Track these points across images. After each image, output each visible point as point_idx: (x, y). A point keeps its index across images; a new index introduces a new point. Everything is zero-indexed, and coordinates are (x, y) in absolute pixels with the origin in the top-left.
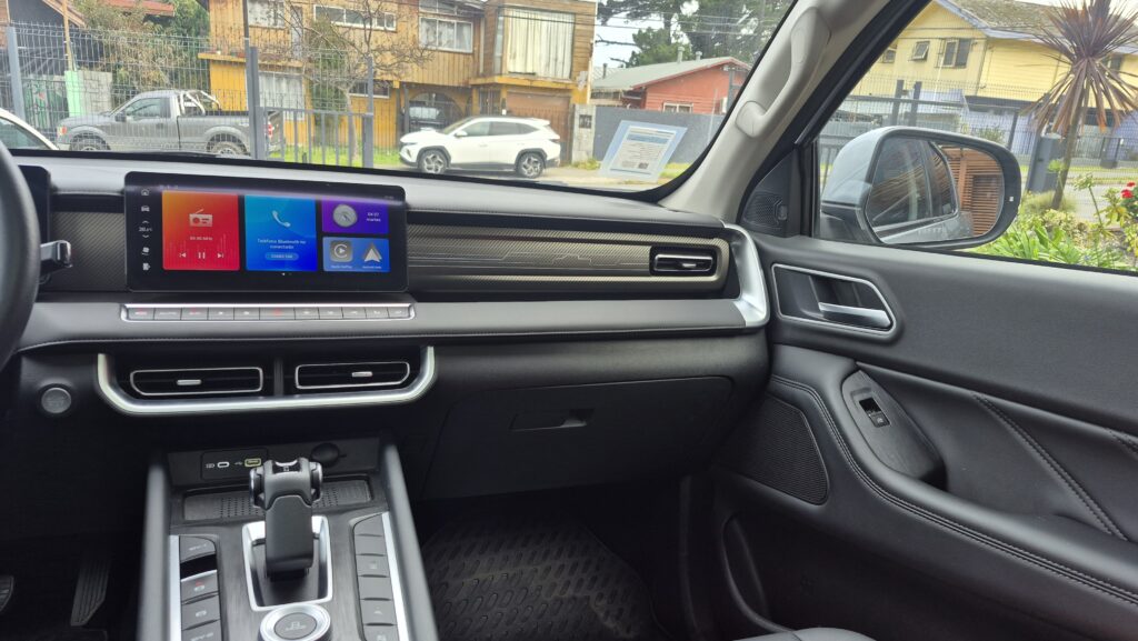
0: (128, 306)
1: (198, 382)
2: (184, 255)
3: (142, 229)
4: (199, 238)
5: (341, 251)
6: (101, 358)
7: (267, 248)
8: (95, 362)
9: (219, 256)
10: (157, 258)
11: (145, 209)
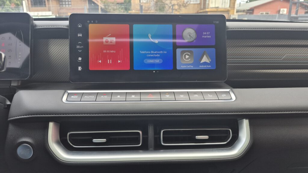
0: (69, 91)
1: (104, 140)
2: (100, 61)
3: (78, 47)
4: (108, 51)
5: (187, 57)
6: (51, 125)
7: (145, 57)
8: (47, 128)
9: (119, 61)
10: (85, 63)
11: (80, 35)
